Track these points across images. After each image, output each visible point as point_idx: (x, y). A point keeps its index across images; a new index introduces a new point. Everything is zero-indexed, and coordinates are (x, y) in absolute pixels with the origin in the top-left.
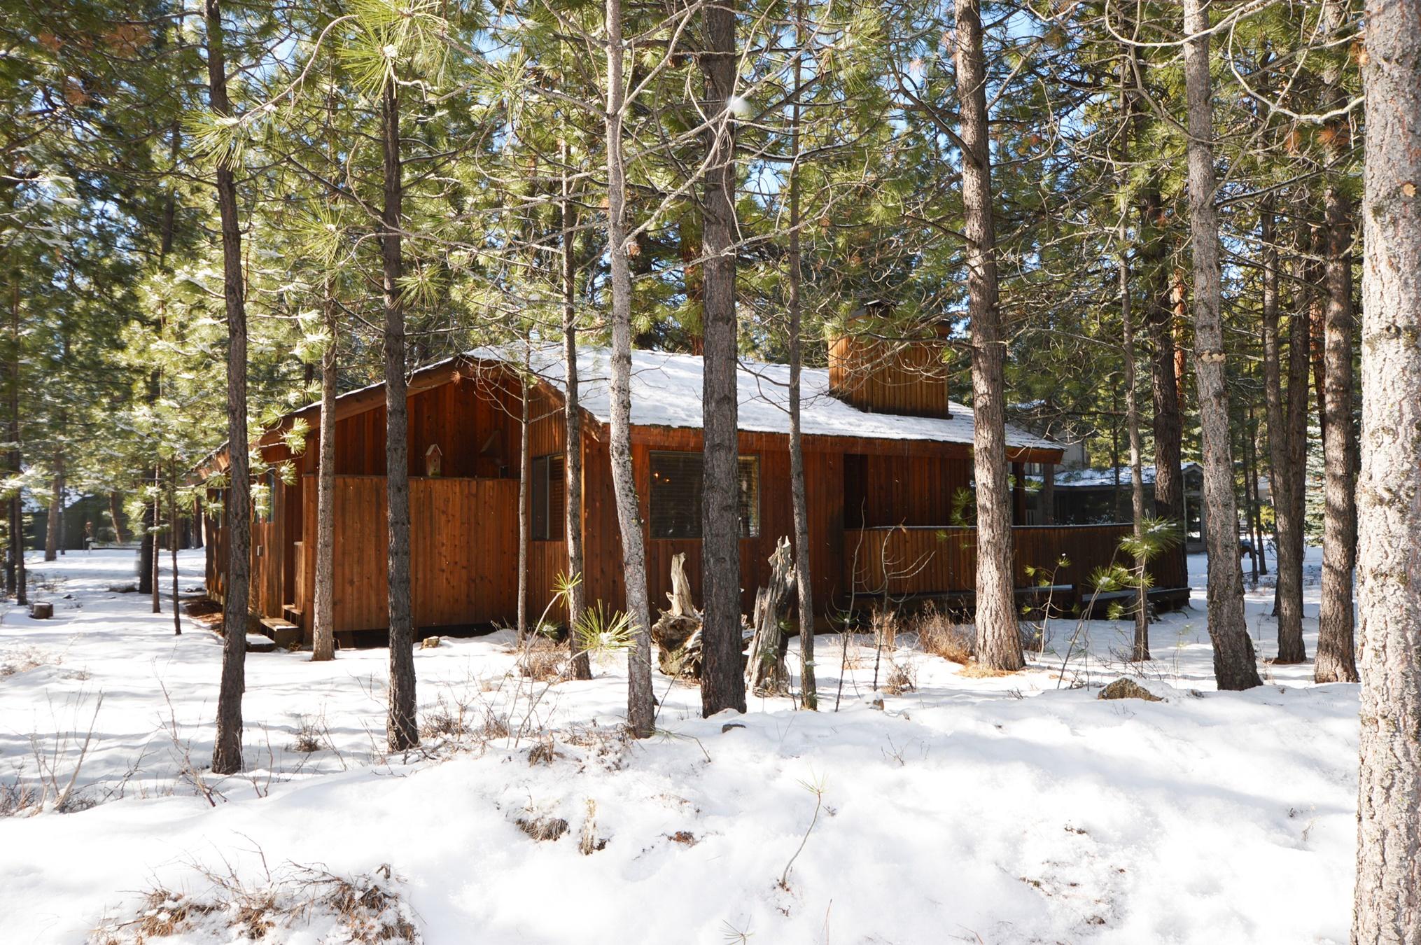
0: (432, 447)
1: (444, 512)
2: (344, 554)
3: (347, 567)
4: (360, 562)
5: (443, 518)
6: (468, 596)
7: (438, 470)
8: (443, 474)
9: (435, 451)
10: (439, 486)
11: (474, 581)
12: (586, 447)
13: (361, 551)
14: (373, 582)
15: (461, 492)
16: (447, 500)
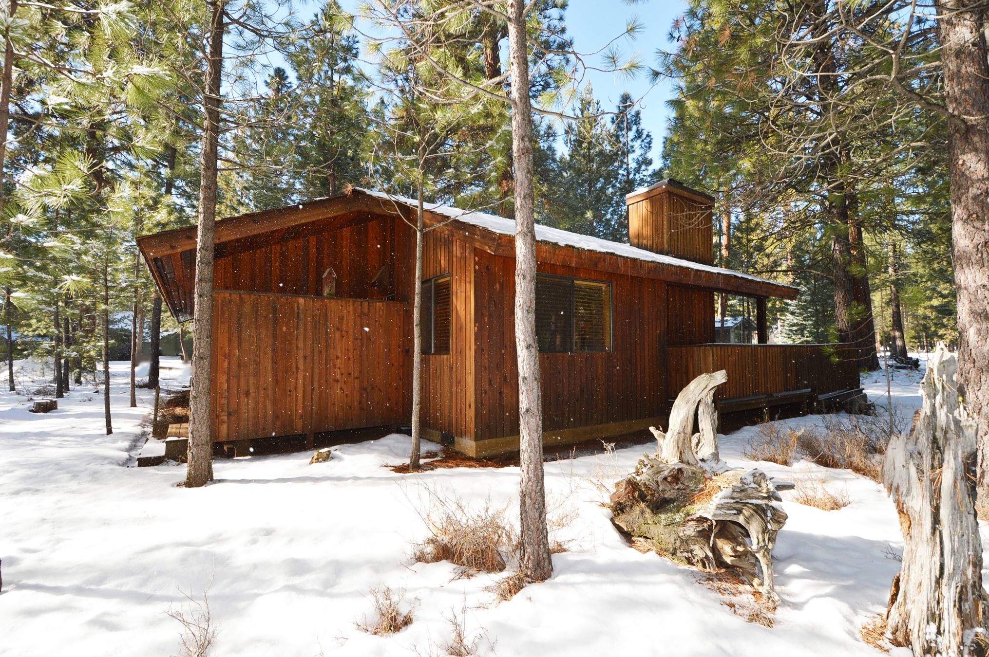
0: (328, 270)
1: (338, 329)
2: (239, 366)
3: (242, 380)
4: (257, 375)
5: (338, 334)
6: (360, 403)
7: (333, 291)
8: (339, 293)
9: (330, 273)
10: (334, 306)
11: (365, 389)
12: (476, 264)
13: (258, 363)
14: (270, 392)
15: (355, 311)
16: (341, 319)
